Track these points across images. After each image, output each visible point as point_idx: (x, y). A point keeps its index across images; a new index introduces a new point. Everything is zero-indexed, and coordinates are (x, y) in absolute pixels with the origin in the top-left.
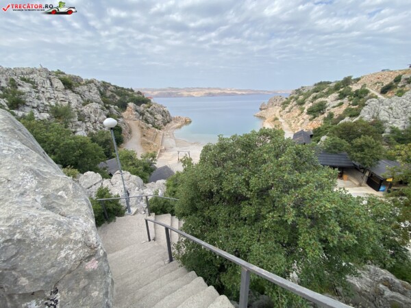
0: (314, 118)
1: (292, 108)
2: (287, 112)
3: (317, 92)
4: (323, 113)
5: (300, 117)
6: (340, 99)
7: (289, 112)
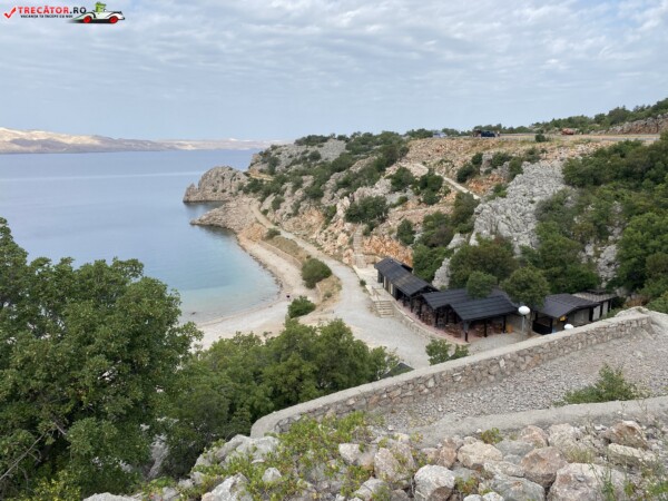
0: (372, 230)
1: (297, 206)
2: (289, 215)
3: (339, 171)
4: (383, 220)
5: (331, 227)
6: (399, 190)
7: (296, 214)
